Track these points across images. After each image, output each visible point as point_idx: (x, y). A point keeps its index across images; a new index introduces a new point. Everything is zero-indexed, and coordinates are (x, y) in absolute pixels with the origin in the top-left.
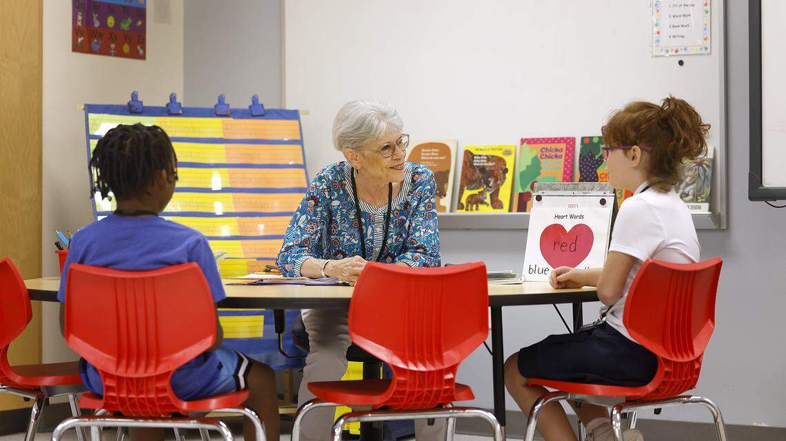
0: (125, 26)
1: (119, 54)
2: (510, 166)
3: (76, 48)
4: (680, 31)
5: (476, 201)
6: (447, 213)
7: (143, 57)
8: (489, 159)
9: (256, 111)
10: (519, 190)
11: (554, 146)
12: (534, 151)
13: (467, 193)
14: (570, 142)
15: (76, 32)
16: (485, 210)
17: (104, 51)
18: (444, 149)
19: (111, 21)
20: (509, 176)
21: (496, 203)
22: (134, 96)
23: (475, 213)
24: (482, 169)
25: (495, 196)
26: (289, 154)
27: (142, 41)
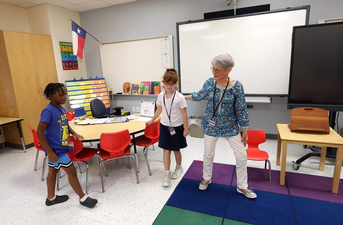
0: (74, 64)
1: (73, 69)
2: (140, 86)
3: (64, 69)
4: (166, 64)
5: (135, 92)
6: (130, 94)
7: (78, 69)
8: (137, 85)
9: (97, 79)
10: (141, 91)
11: (147, 83)
12: (143, 84)
13: (133, 91)
14: (149, 82)
15: (63, 67)
16: (136, 94)
17: (70, 69)
18: (129, 83)
19: (70, 64)
20: (140, 88)
21: (138, 93)
22: (74, 79)
23: (135, 94)
24: (135, 87)
25: (138, 91)
26: (104, 86)
27: (77, 67)
